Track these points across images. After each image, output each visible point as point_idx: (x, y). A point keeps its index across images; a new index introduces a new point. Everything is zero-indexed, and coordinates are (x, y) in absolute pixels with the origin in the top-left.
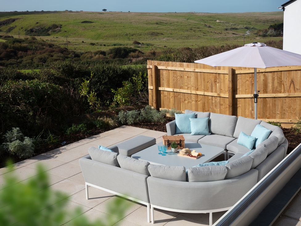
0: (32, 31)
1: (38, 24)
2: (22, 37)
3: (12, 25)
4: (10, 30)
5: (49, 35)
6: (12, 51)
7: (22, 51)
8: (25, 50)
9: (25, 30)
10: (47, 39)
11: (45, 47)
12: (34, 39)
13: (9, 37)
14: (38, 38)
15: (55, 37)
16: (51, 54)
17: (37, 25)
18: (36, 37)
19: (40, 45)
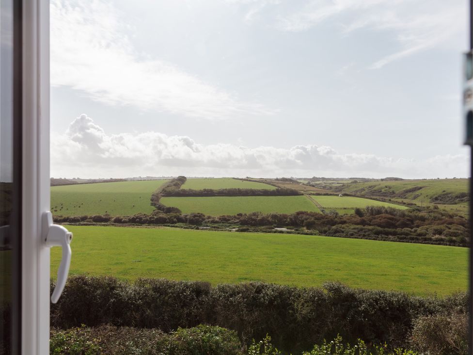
0: (436, 199)
1: (445, 193)
2: (425, 205)
3: (418, 193)
4: (415, 198)
5: (456, 204)
6: (408, 220)
7: (420, 220)
8: (423, 219)
9: (430, 198)
10: (451, 208)
11: (444, 217)
12: (436, 208)
13: (412, 204)
14: (441, 207)
15: (462, 206)
16: (450, 226)
17: (443, 193)
18: (439, 206)
19: (440, 216)
